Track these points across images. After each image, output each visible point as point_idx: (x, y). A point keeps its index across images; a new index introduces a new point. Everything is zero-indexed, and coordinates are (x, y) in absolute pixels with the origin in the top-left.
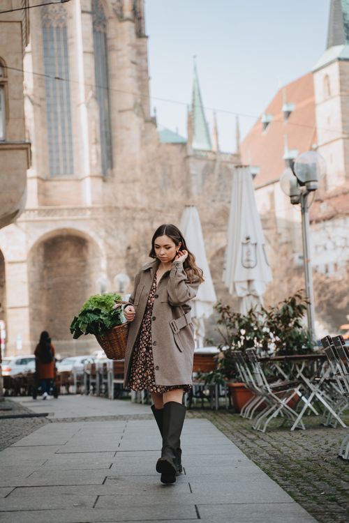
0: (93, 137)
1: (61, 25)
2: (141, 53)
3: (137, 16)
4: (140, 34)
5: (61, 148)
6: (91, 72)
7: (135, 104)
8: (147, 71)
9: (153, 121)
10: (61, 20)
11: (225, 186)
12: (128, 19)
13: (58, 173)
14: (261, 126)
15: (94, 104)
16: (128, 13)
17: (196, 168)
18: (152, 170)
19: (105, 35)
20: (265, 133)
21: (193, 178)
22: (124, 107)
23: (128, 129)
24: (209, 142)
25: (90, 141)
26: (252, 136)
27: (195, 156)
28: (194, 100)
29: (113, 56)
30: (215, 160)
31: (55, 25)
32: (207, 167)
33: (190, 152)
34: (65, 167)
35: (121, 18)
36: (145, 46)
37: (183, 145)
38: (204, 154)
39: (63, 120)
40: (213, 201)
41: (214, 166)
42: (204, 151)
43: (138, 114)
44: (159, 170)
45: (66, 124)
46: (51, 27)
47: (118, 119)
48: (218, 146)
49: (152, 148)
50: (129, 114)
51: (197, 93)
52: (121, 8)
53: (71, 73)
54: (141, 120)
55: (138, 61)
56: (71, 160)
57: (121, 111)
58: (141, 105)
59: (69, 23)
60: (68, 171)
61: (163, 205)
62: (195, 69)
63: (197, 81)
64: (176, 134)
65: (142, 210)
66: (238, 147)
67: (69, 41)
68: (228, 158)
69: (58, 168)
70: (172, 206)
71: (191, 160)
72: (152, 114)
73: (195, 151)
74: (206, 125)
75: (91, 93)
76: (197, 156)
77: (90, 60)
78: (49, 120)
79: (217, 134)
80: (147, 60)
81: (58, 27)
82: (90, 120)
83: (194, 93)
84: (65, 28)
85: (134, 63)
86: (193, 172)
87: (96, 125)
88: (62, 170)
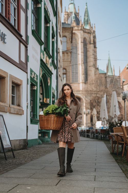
0: (83, 73)
1: (76, 46)
2: (95, 52)
3: (95, 43)
4: (95, 47)
5: (75, 75)
6: (83, 57)
7: (93, 65)
8: (96, 56)
9: (98, 69)
10: (76, 44)
11: (116, 85)
12: (92, 44)
13: (74, 82)
14: (126, 69)
15: (83, 65)
16: (92, 42)
17: (109, 80)
18: (97, 81)
19: (86, 48)
20: (127, 70)
21: (108, 82)
22: (90, 65)
23: (91, 71)
24: (112, 73)
25: (82, 74)
26: (124, 71)
27: (108, 77)
28: (108, 62)
29: (88, 53)
30: (113, 78)
31: (74, 45)
32: (111, 79)
33: (107, 76)
34: (76, 80)
35: (90, 44)
36: (96, 50)
37: (105, 74)
38: (111, 76)
39: (75, 69)
40: (113, 88)
41: (113, 79)
42: (111, 75)
43: (94, 67)
44: (99, 82)
45: (76, 70)
46: (73, 46)
47: (89, 68)
48: (114, 74)
49: (97, 76)
50: (91, 67)
51: (109, 60)
52: (91, 41)
53: (78, 57)
54: (95, 69)
55: (94, 54)
56: (77, 79)
57: (90, 66)
58: (95, 65)
59: (78, 45)
60: (77, 81)
61: (100, 90)
62: (109, 54)
63: (109, 57)
64: (104, 71)
65: (94, 91)
66: (120, 74)
67: (78, 49)
68: (117, 77)
69: (74, 80)
70: (102, 91)
71: (107, 78)
72: (97, 67)
73: (108, 75)
74: (111, 69)
75: (82, 62)
76: (109, 76)
77: (83, 54)
78: (72, 69)
79: (114, 71)
80: (96, 54)
81: (75, 46)
82: (82, 69)
83: (108, 60)
84: (77, 46)
85: (93, 54)
86: (108, 81)
87: (83, 70)
88: (75, 81)
